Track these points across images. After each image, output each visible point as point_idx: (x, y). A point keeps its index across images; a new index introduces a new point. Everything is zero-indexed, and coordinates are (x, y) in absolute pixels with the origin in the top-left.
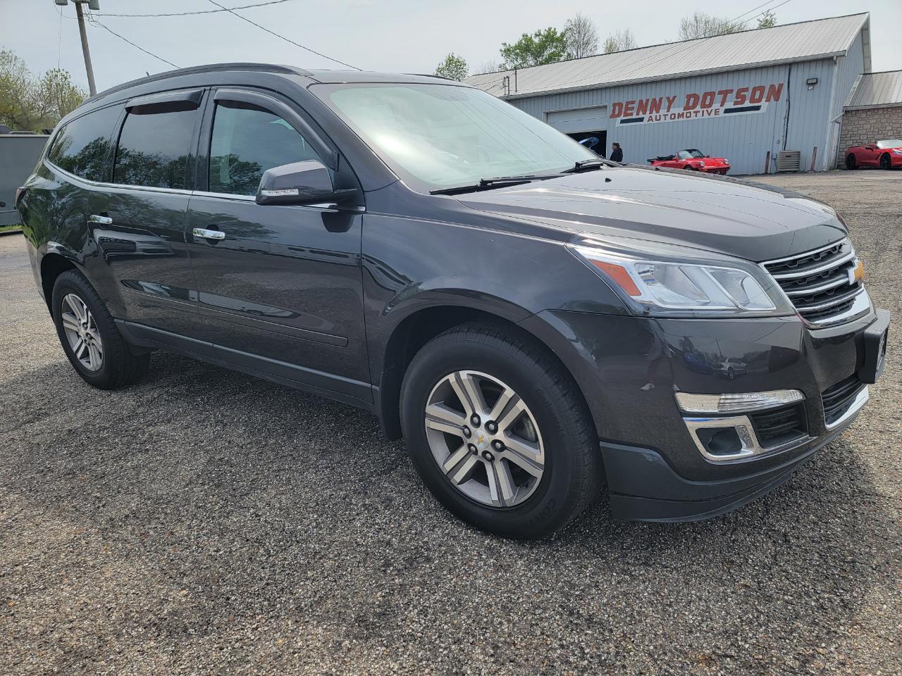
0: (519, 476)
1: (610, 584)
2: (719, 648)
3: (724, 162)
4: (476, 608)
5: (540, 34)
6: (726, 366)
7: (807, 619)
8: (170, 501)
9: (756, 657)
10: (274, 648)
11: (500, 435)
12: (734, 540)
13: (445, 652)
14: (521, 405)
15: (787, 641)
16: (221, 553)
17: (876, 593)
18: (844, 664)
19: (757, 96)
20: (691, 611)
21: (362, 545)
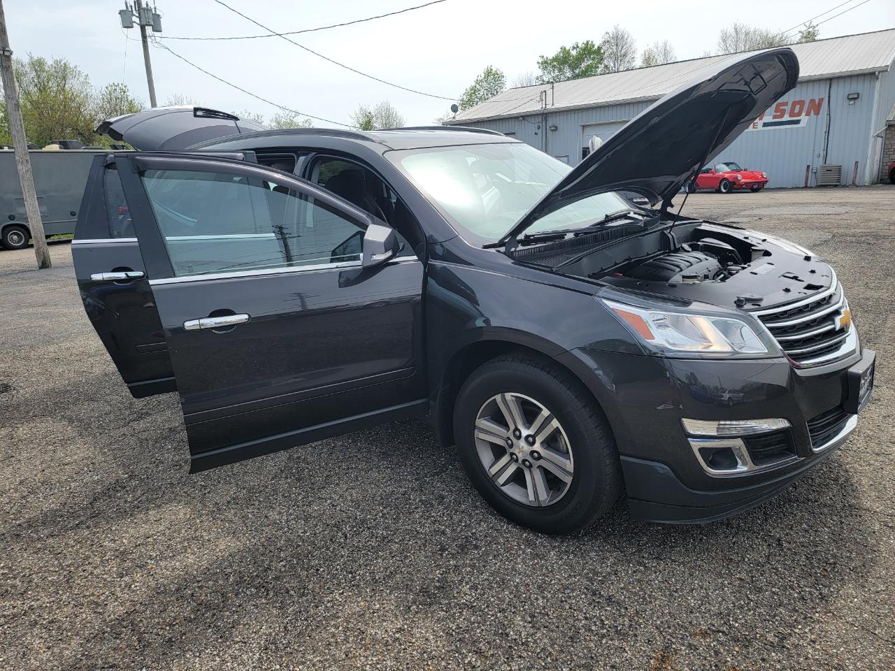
0: (552, 482)
1: (627, 572)
2: (714, 626)
3: (762, 175)
4: (516, 587)
5: (578, 47)
6: (727, 396)
7: (789, 607)
8: (261, 491)
9: (743, 633)
10: (358, 609)
11: (537, 447)
12: (735, 542)
13: (492, 618)
14: (555, 423)
15: (771, 623)
16: (308, 534)
17: (850, 589)
18: (814, 642)
19: (797, 110)
20: (693, 597)
21: (422, 533)
